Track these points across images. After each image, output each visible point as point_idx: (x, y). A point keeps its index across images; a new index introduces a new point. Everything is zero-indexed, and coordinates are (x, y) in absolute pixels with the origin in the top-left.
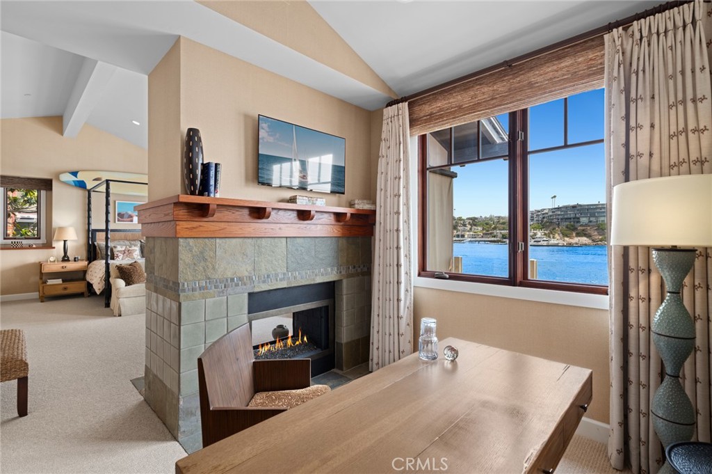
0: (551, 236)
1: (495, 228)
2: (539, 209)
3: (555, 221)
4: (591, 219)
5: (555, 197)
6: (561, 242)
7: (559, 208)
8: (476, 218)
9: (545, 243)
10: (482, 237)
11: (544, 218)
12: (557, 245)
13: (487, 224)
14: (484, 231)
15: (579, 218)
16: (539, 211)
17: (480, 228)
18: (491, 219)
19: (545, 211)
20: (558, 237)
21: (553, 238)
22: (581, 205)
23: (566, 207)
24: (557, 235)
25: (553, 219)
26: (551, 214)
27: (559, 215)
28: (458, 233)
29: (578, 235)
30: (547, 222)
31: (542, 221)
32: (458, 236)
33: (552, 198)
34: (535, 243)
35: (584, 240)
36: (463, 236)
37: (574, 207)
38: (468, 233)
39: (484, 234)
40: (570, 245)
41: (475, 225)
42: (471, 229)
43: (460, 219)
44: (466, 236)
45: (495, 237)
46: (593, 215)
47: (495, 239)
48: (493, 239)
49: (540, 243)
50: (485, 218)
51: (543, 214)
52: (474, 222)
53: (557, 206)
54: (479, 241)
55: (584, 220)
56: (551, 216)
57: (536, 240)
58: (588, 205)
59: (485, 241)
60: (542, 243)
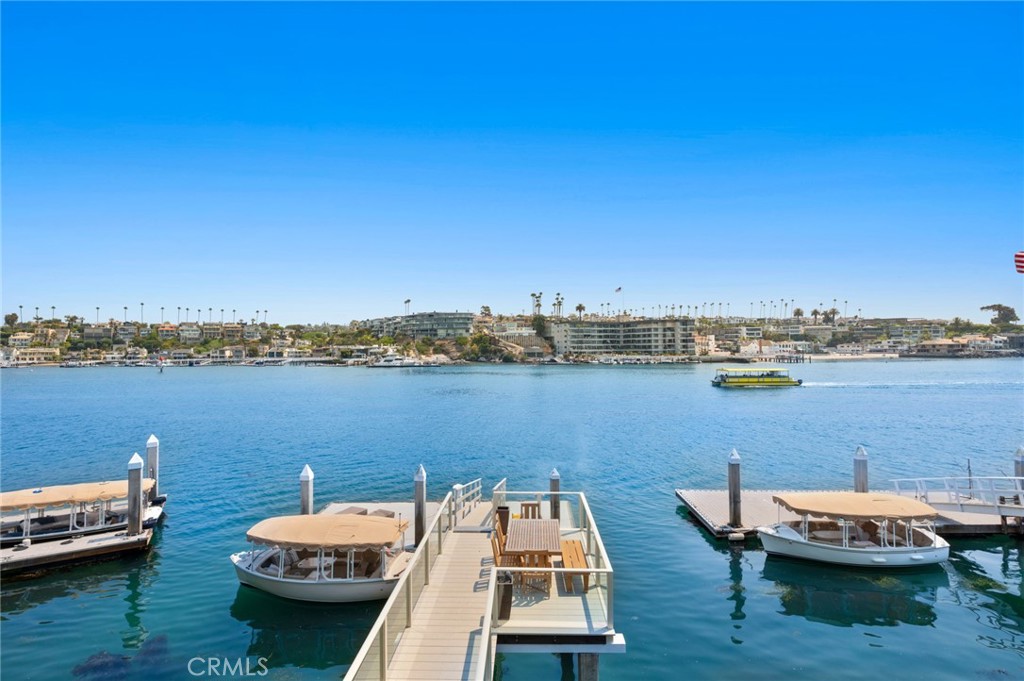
0: (405, 353)
1: (330, 343)
2: (390, 316)
3: (409, 333)
4: (450, 331)
5: (409, 301)
6: (417, 361)
7: (413, 316)
8: (302, 327)
9: (398, 363)
10: (312, 356)
11: (396, 328)
12: (412, 366)
13: (318, 336)
14: (315, 347)
15: (436, 330)
16: (390, 320)
17: (308, 343)
18: (325, 328)
19: (398, 320)
20: (413, 355)
21: (408, 355)
22: (438, 314)
23: (422, 315)
24: (411, 352)
25: (406, 331)
26: (404, 323)
27: (414, 325)
28: (272, 350)
29: (436, 352)
30: (399, 334)
31: (394, 333)
32: (271, 355)
33: (406, 302)
34: (386, 364)
35: (442, 358)
36: (280, 354)
37: (431, 315)
38: (288, 350)
39: (314, 351)
40: (427, 365)
41: (300, 338)
42: (293, 343)
43: (275, 327)
44: (285, 355)
45: (330, 355)
46: (450, 327)
47: (331, 358)
48: (328, 358)
49: (391, 364)
50: (316, 326)
51: (395, 323)
52: (298, 332)
53: (411, 314)
54: (306, 363)
55: (441, 333)
56: (405, 326)
57: (388, 358)
58: (446, 314)
59: (315, 362)
60: (394, 363)
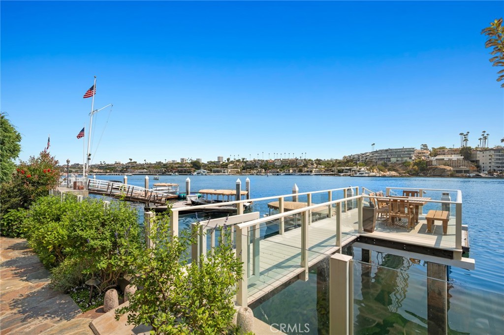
0: (371, 171)
1: (333, 166)
2: (363, 153)
3: (374, 160)
4: (398, 159)
5: (374, 144)
6: (378, 175)
7: (376, 152)
8: (321, 160)
9: (367, 175)
10: (325, 172)
11: (366, 159)
12: (375, 176)
13: (328, 164)
14: (326, 168)
15: (390, 159)
16: (363, 154)
17: (323, 167)
18: (331, 161)
19: (368, 154)
20: (376, 172)
21: (373, 172)
22: (391, 150)
23: (381, 151)
24: (375, 170)
25: (372, 159)
26: (371, 155)
27: (376, 156)
28: (308, 169)
29: (389, 170)
30: (368, 161)
31: (365, 161)
32: (308, 171)
33: (372, 145)
34: (360, 175)
35: (394, 173)
36: (311, 172)
37: (387, 151)
38: (314, 169)
39: (325, 170)
40: (384, 176)
41: (320, 164)
42: (317, 167)
43: (310, 160)
44: (313, 172)
45: (332, 171)
46: (399, 156)
47: (333, 173)
48: (331, 173)
49: (363, 175)
50: (328, 160)
51: (366, 156)
52: (319, 162)
53: (375, 150)
54: (321, 175)
55: (393, 160)
56: (371, 157)
57: (361, 172)
58: (396, 149)
59: (326, 175)
60: (364, 175)
